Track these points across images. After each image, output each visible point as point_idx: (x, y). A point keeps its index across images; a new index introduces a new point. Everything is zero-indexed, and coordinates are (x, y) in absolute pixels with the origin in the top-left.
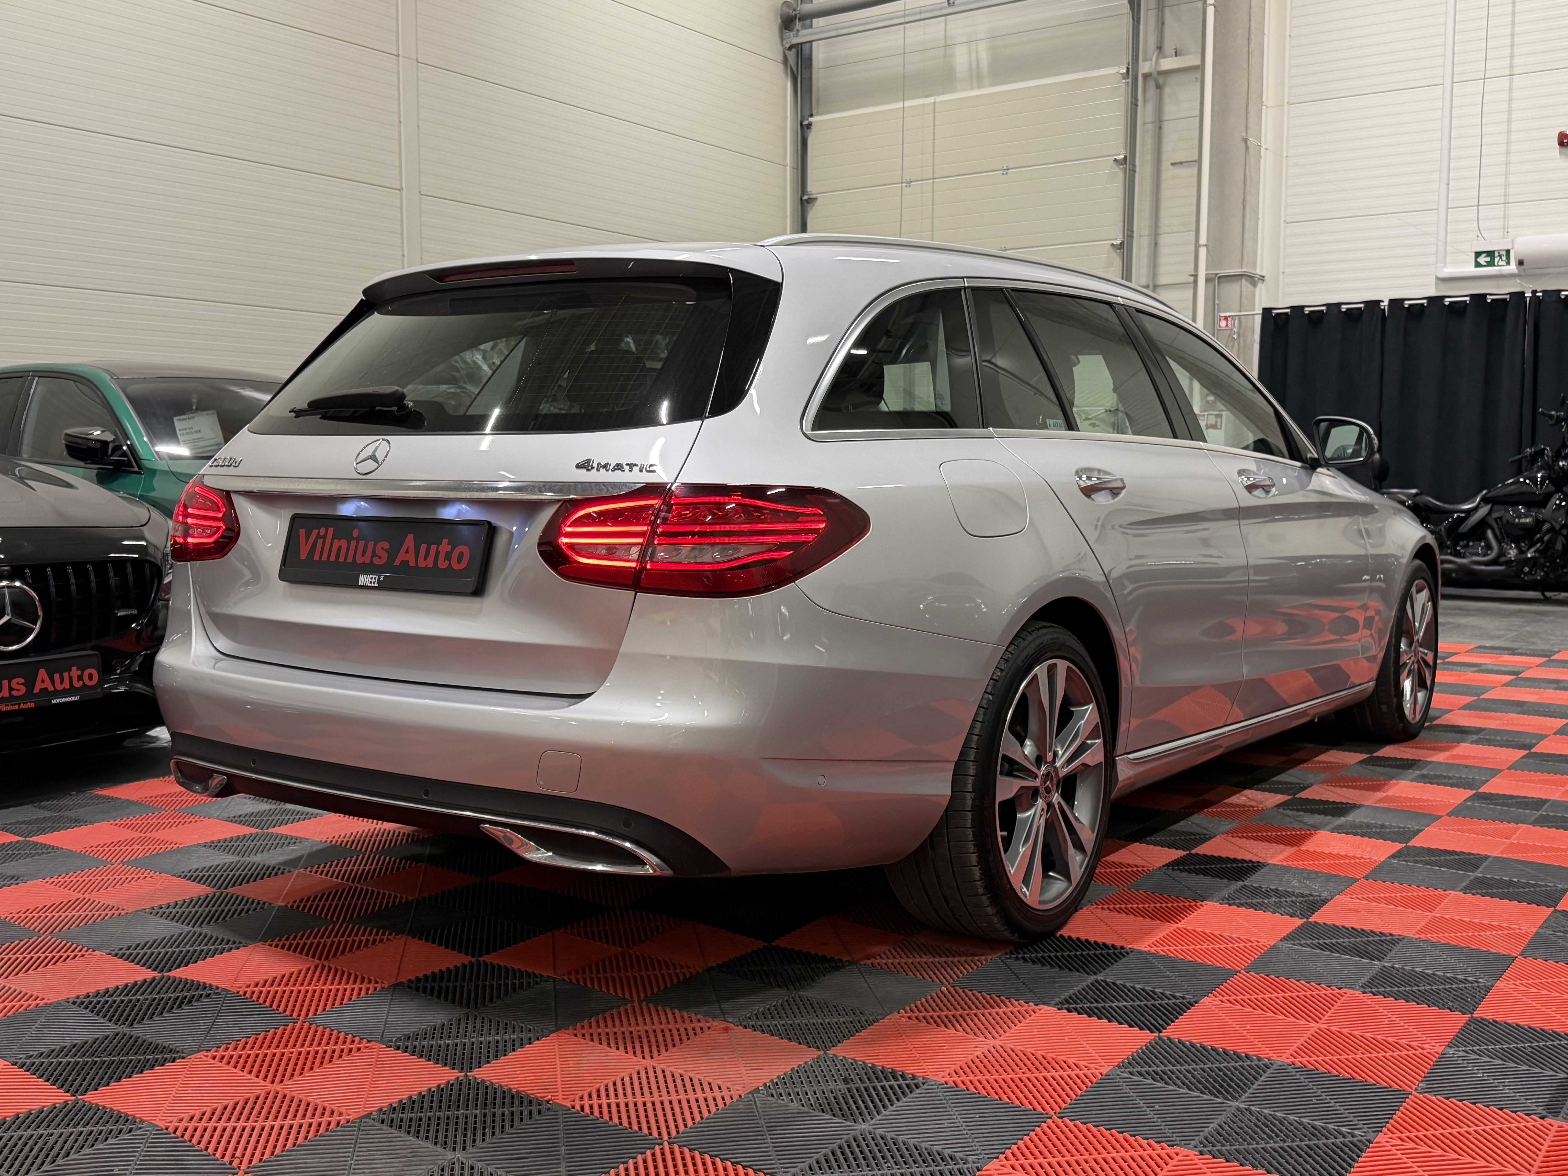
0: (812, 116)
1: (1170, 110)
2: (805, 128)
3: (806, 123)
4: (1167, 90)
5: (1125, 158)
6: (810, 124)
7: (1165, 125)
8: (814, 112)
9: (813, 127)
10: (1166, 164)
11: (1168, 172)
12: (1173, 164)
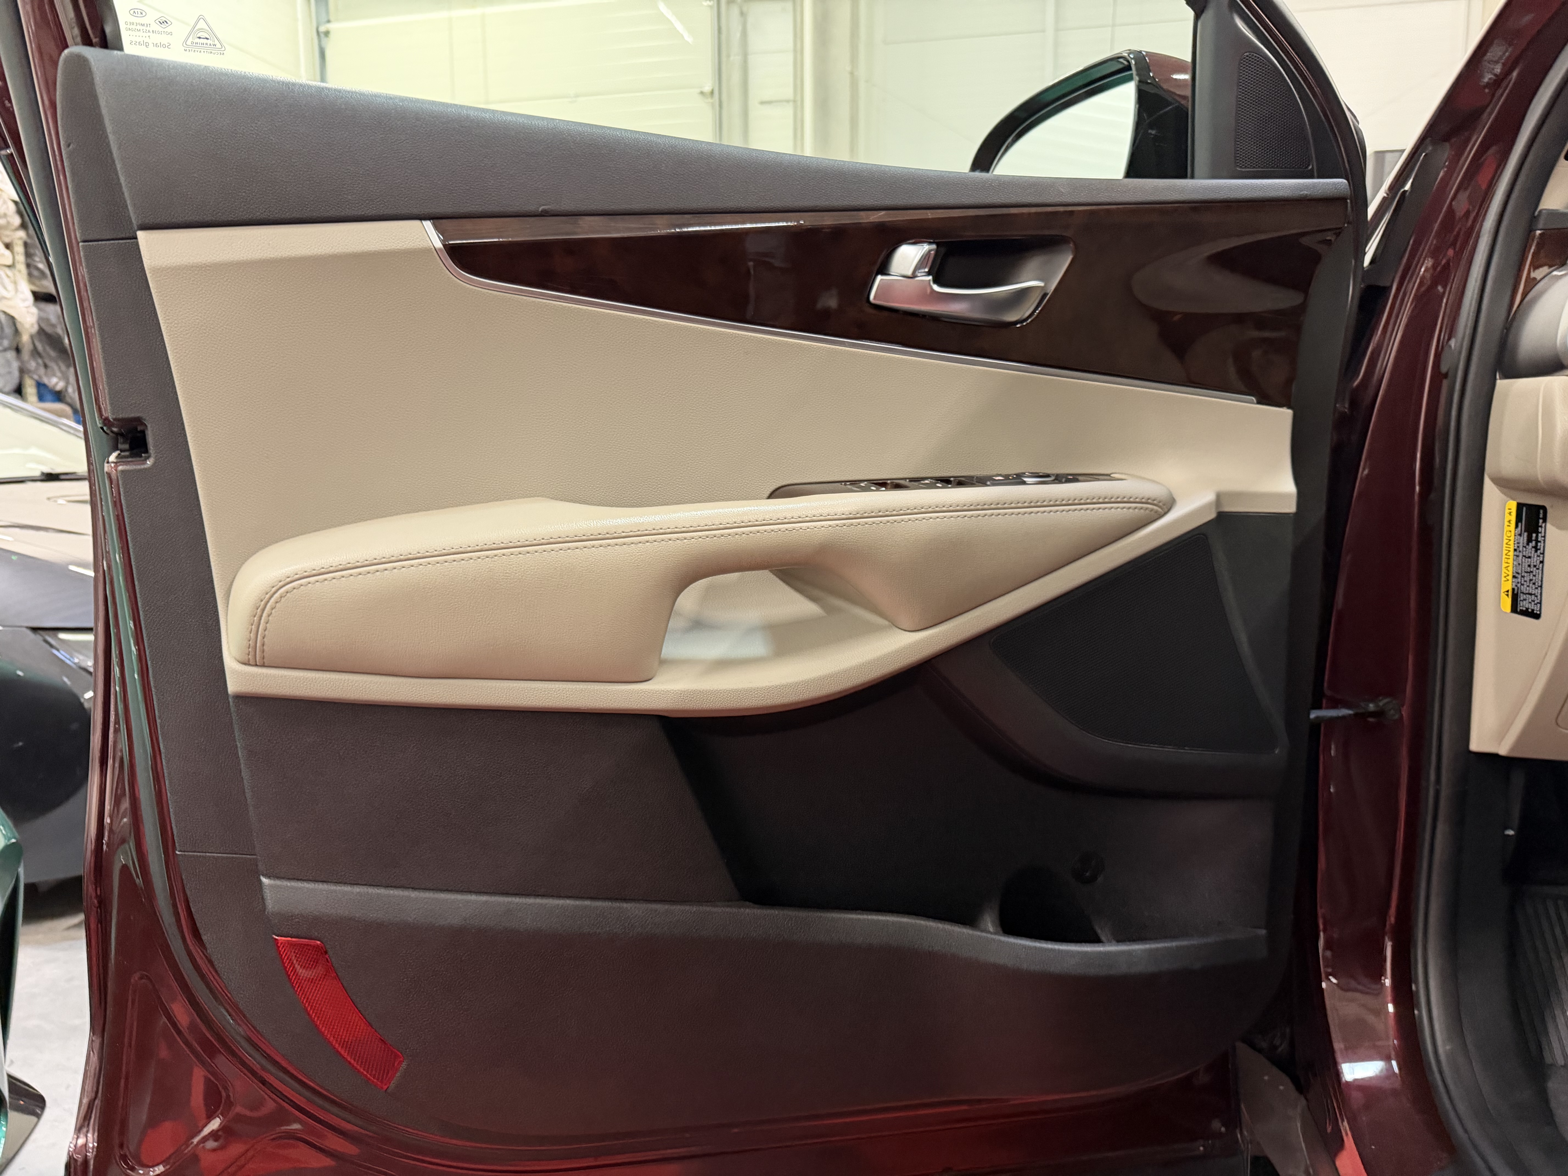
0: (329, 21)
1: (756, 42)
2: (322, 35)
3: (322, 29)
4: (751, 20)
5: (712, 93)
6: (327, 33)
7: (751, 59)
8: (332, 18)
9: (332, 35)
10: (753, 103)
11: (756, 111)
12: (762, 103)
